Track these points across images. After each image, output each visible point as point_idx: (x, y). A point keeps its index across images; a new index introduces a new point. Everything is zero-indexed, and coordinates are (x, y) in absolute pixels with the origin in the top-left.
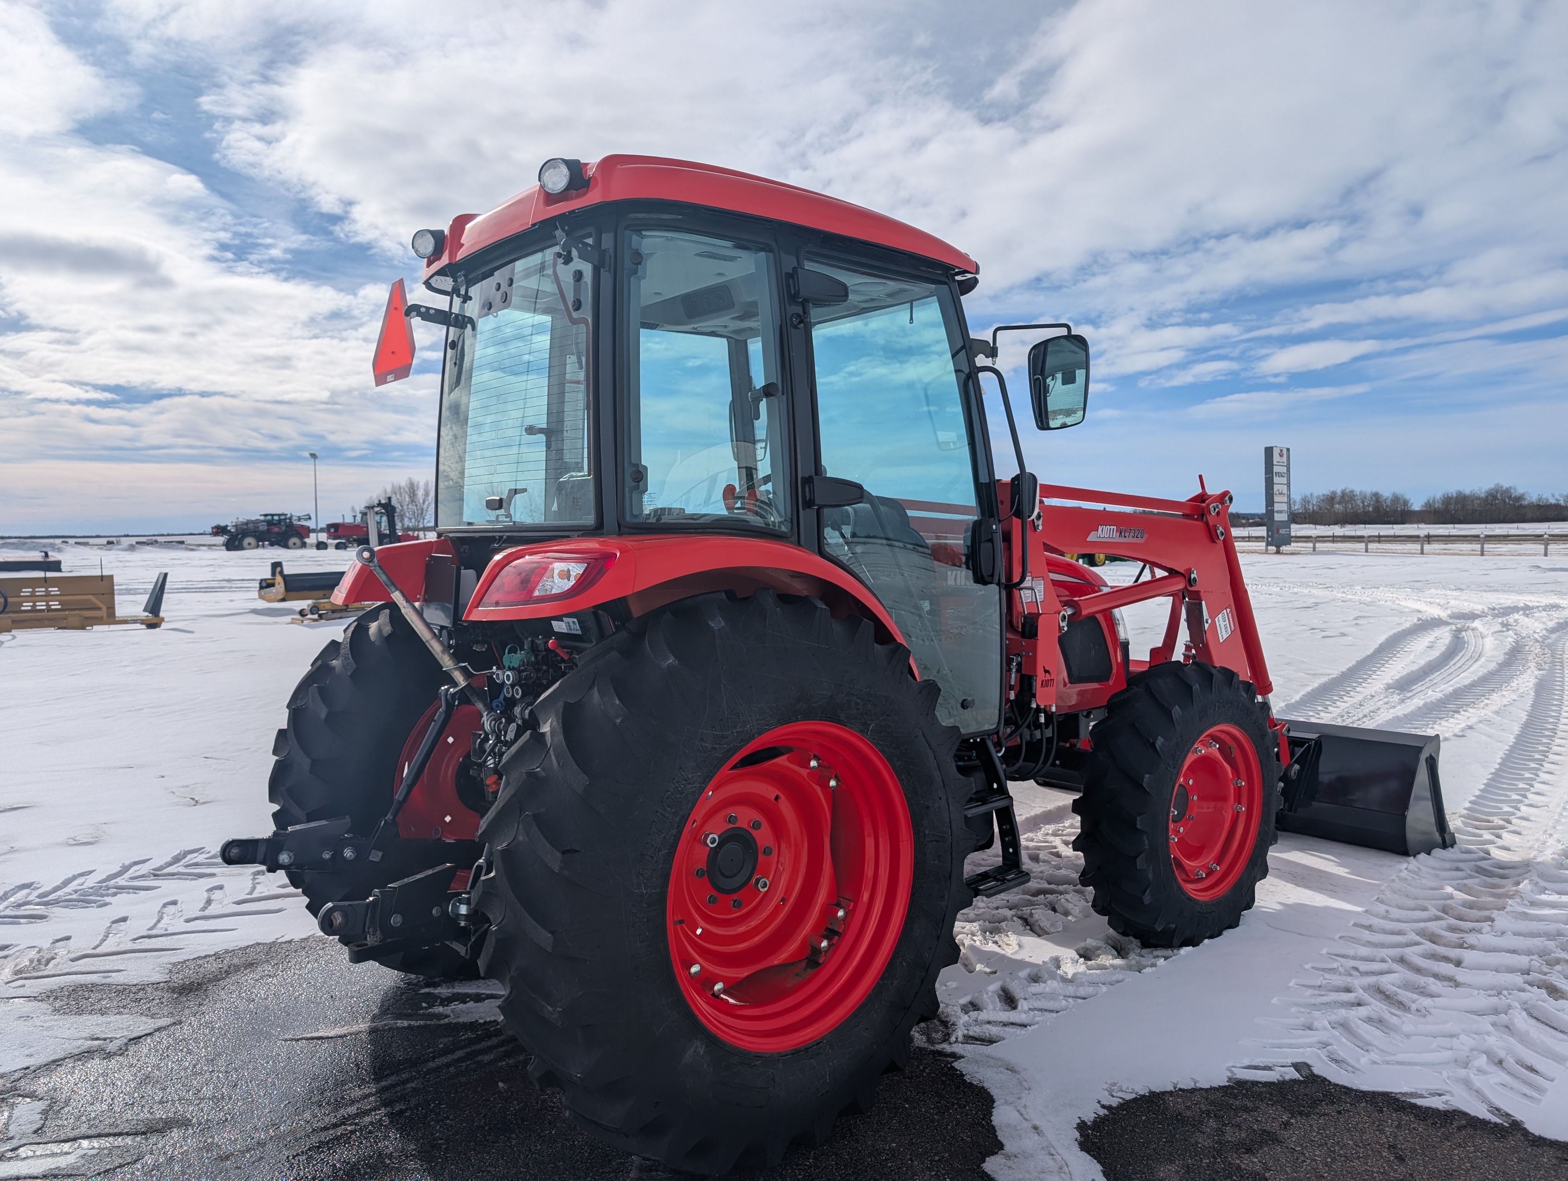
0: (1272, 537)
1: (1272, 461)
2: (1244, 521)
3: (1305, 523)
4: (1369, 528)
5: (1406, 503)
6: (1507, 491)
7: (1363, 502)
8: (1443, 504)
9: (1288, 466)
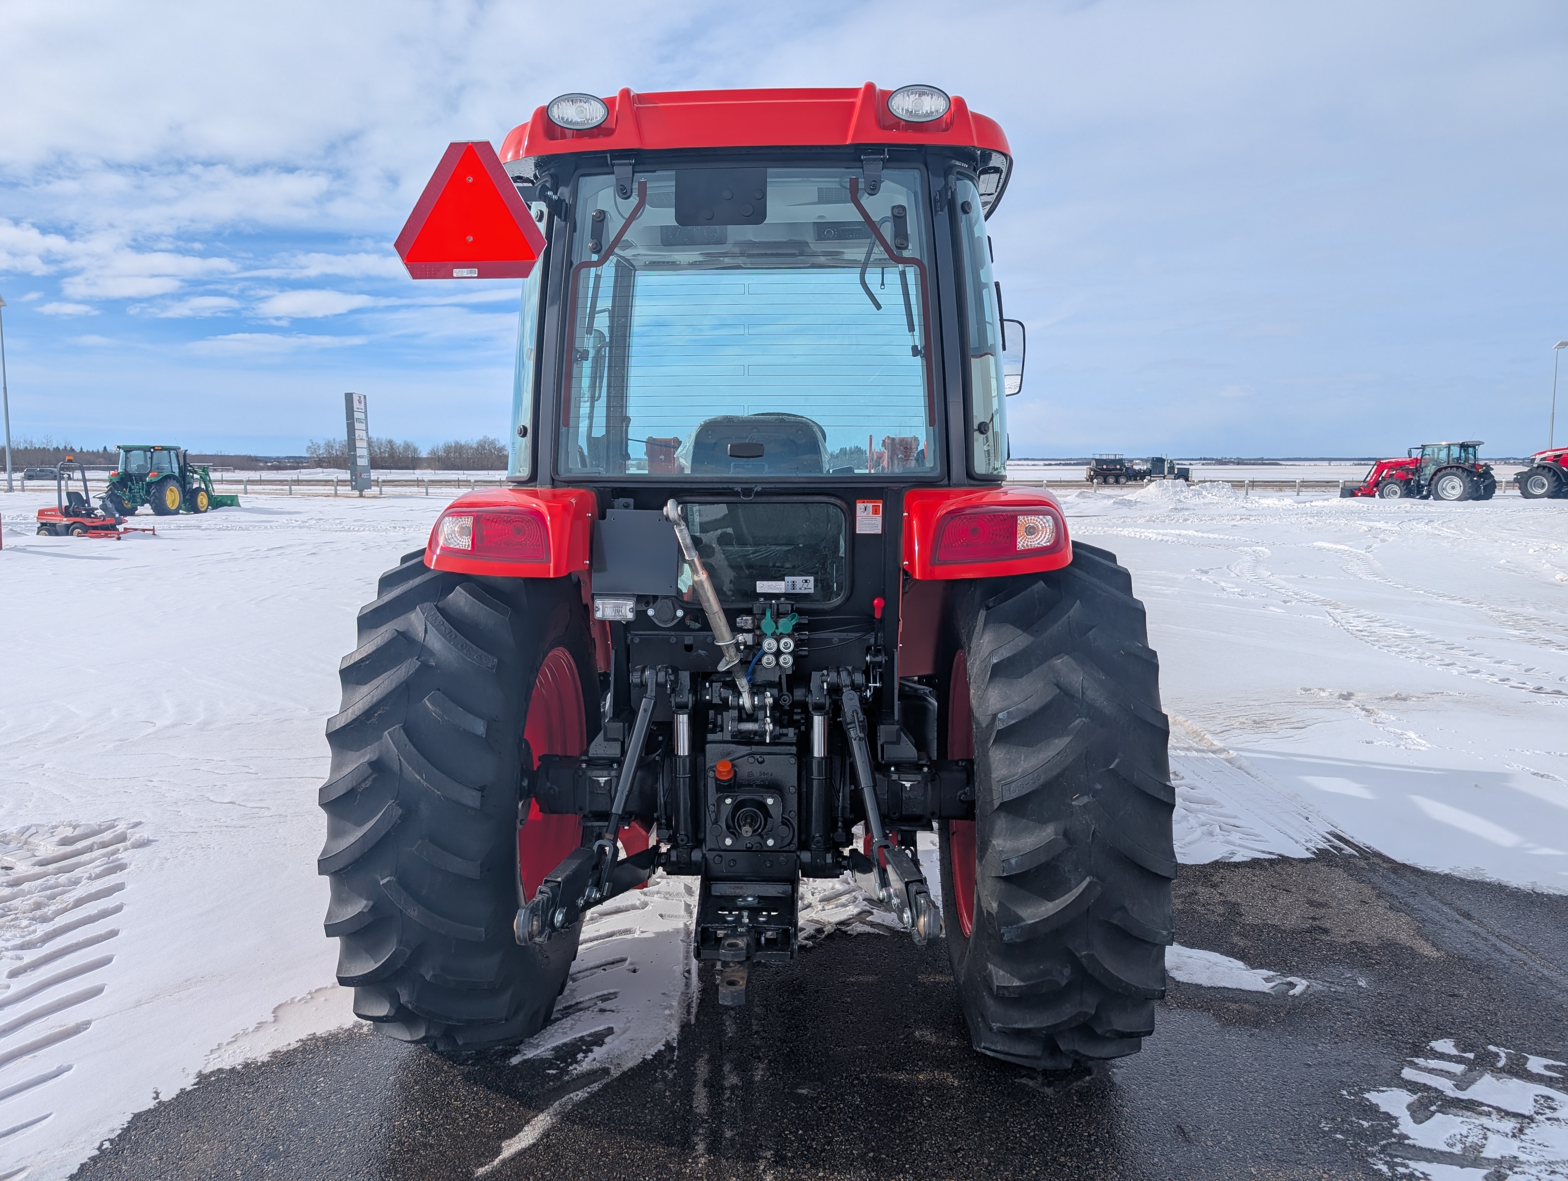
0: (356, 481)
1: (353, 407)
2: (261, 464)
3: (331, 468)
4: (394, 473)
5: (415, 450)
6: (493, 442)
7: (380, 449)
8: (445, 452)
9: (366, 412)
